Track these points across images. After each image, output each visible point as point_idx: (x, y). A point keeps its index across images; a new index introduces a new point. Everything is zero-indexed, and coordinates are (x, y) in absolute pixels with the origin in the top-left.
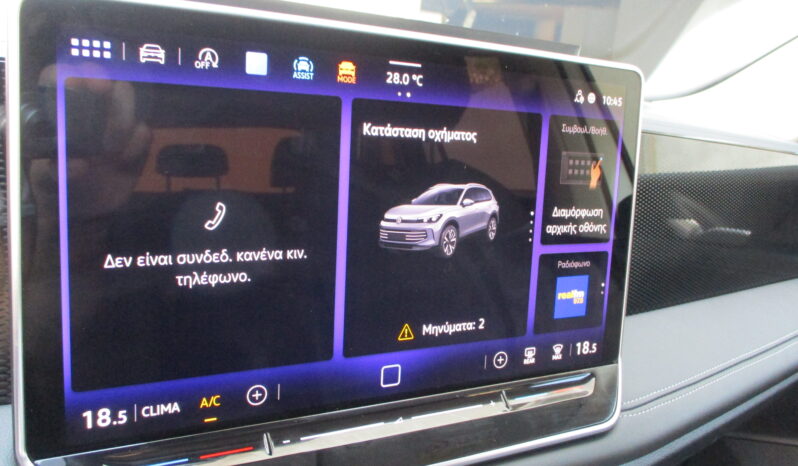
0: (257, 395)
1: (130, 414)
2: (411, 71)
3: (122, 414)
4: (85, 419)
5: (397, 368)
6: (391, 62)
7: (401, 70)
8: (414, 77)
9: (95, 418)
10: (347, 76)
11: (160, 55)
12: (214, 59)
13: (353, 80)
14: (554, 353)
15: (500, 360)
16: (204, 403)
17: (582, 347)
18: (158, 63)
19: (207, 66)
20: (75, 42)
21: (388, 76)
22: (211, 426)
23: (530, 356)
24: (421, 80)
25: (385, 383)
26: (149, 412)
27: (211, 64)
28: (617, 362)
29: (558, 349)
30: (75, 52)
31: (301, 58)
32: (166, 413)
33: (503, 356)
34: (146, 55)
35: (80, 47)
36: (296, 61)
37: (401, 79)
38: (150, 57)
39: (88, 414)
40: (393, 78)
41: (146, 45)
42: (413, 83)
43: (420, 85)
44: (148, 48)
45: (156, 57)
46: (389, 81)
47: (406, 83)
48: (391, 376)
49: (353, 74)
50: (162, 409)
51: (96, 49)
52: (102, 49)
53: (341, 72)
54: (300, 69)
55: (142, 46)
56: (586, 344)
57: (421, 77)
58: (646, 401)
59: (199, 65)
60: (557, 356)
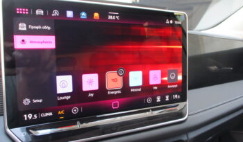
0: (75, 110)
1: (37, 116)
2: (116, 15)
3: (35, 116)
6: (109, 13)
7: (113, 15)
8: (116, 17)
10: (97, 17)
11: (42, 13)
16: (59, 113)
17: (175, 96)
18: (41, 15)
19: (55, 15)
20: (18, 9)
22: (62, 120)
23: (159, 99)
26: (43, 115)
27: (57, 14)
29: (167, 97)
30: (18, 12)
31: (83, 12)
33: (150, 99)
36: (81, 13)
38: (39, 13)
39: (25, 116)
40: (110, 17)
41: (38, 10)
42: (116, 19)
43: (119, 19)
47: (114, 19)
50: (47, 114)
51: (24, 11)
53: (95, 16)
54: (82, 15)
57: (118, 17)
59: (53, 15)
60: (167, 99)
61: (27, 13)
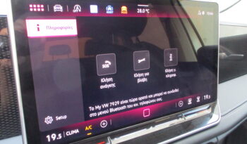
1: (62, 135)
3: (60, 135)
5: (148, 110)
6: (138, 5)
7: (142, 8)
8: (146, 10)
9: (51, 137)
10: (124, 11)
11: (61, 9)
12: (79, 8)
13: (126, 13)
18: (60, 11)
19: (77, 11)
20: (31, 6)
23: (190, 102)
25: (145, 115)
26: (68, 133)
28: (217, 101)
29: (198, 98)
30: (31, 10)
31: (109, 6)
34: (56, 9)
35: (33, 8)
36: (107, 7)
39: (48, 137)
40: (140, 11)
41: (56, 5)
42: (146, 12)
43: (149, 13)
45: (59, 9)
47: (144, 12)
49: (126, 10)
50: (73, 132)
51: (39, 8)
52: (41, 8)
53: (122, 10)
54: (108, 10)
55: (54, 6)
56: (207, 96)
57: (149, 10)
59: (74, 11)
60: (198, 101)
61: (43, 10)
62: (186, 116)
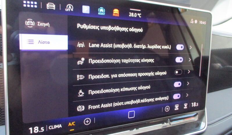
0: (87, 121)
1: (45, 129)
2: (137, 12)
3: (42, 128)
4: (30, 130)
5: (134, 112)
6: (131, 9)
8: (138, 14)
9: (33, 130)
10: (116, 14)
11: (54, 6)
12: (72, 8)
13: (118, 15)
14: (184, 106)
15: (167, 109)
16: (70, 124)
17: (193, 104)
18: (53, 9)
19: (69, 10)
20: (25, 2)
21: (130, 14)
22: (72, 132)
23: (177, 107)
24: (140, 15)
25: (129, 117)
26: (51, 128)
27: (71, 10)
28: (205, 109)
29: (186, 105)
30: (25, 5)
31: (101, 8)
32: (57, 128)
33: (168, 108)
34: (49, 6)
35: (27, 4)
36: (99, 9)
37: (134, 15)
38: (50, 7)
39: (31, 129)
40: (131, 15)
41: (49, 3)
42: (138, 16)
43: (140, 17)
44: (49, 4)
45: (52, 7)
46: (130, 16)
47: (136, 16)
48: (131, 115)
49: (118, 13)
50: (56, 127)
51: (32, 4)
52: (34, 5)
53: (114, 13)
54: (100, 11)
55: (47, 3)
56: (195, 103)
57: (140, 14)
58: (215, 122)
59: (67, 10)
60: (186, 107)
61: (36, 6)
62: (171, 121)
